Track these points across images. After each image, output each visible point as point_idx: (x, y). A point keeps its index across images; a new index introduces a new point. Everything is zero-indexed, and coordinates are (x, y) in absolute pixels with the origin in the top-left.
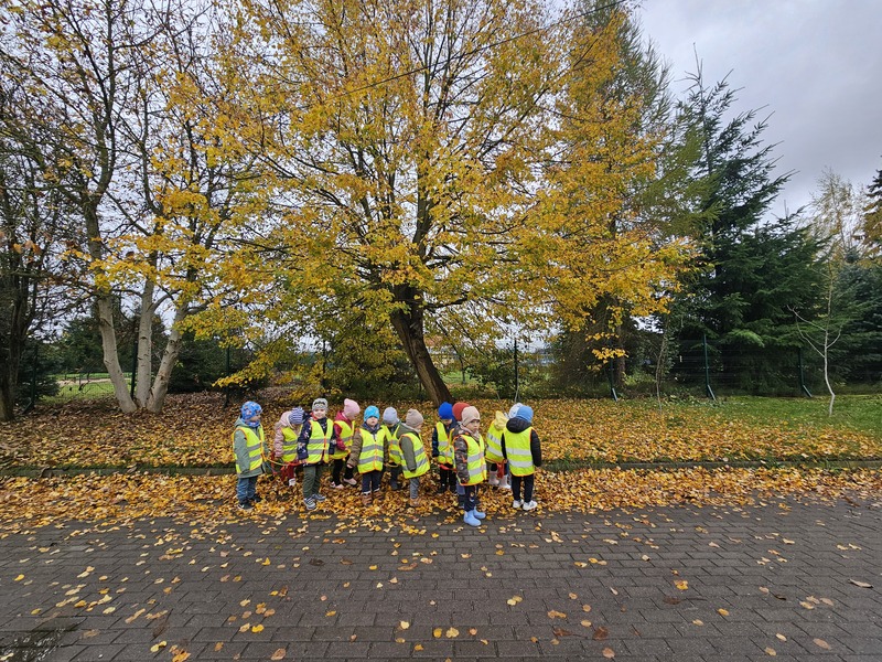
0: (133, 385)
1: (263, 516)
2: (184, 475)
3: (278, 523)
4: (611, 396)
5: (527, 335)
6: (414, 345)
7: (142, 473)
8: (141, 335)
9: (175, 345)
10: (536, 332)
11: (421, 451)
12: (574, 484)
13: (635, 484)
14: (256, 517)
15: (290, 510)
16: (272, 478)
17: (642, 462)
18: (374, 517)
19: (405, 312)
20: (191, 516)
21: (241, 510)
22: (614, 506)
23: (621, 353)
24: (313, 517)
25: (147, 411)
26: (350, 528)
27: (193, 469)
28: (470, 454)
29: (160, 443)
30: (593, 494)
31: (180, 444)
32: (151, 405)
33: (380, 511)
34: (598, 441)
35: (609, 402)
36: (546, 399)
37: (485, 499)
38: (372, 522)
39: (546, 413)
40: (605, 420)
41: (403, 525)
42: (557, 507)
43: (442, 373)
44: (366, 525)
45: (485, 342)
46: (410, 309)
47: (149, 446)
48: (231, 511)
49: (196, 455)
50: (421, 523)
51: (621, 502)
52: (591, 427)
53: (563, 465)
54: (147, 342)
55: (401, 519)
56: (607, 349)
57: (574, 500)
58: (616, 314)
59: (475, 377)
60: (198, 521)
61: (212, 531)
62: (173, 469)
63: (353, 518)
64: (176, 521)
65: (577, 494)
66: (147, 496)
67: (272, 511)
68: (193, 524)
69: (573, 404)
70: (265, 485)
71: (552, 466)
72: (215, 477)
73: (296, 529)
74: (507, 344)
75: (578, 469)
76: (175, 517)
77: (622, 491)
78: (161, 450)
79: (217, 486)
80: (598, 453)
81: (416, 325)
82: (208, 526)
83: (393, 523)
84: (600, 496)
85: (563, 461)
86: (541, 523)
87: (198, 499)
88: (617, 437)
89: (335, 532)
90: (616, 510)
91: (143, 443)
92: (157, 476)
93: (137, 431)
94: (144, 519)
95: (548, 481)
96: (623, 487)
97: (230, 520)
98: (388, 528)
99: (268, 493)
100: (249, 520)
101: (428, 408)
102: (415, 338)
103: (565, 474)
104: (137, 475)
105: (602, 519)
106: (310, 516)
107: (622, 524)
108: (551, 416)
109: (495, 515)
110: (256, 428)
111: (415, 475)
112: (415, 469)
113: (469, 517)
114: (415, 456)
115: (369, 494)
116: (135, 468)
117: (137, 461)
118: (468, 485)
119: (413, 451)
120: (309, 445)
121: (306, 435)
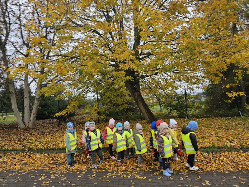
0: (23, 117)
1: (77, 170)
2: (46, 153)
3: (84, 173)
4: (239, 115)
5: (191, 87)
6: (136, 95)
7: (30, 152)
8: (25, 97)
9: (38, 100)
10: (196, 85)
11: (143, 143)
12: (217, 159)
14: (75, 170)
15: (88, 168)
16: (80, 154)
18: (123, 171)
19: (131, 81)
20: (50, 169)
21: (69, 167)
22: (238, 169)
23: (241, 94)
24: (98, 171)
25: (29, 128)
26: (113, 175)
27: (50, 150)
28: (165, 144)
29: (36, 140)
30: (227, 164)
31: (43, 141)
32: (30, 125)
33: (125, 169)
34: (230, 138)
35: (238, 118)
36: (203, 117)
37: (173, 165)
38: (122, 173)
39: (203, 125)
40: (235, 127)
41: (136, 175)
42: (208, 169)
43: (150, 107)
44: (120, 174)
45: (170, 91)
46: (134, 79)
47: (32, 142)
48: (65, 168)
49: (50, 145)
50: (144, 174)
51: (242, 168)
52: (227, 131)
53: (212, 149)
54: (27, 99)
55: (135, 172)
56: (234, 92)
57: (217, 166)
58: (238, 74)
59: (166, 108)
60: (53, 171)
61: (59, 175)
62: (42, 151)
63: (114, 171)
64: (45, 171)
65: (219, 163)
66: (33, 161)
67: (81, 168)
68: (51, 172)
69: (217, 120)
70: (77, 157)
71: (206, 150)
72: (58, 154)
73: (91, 175)
74: (181, 92)
75: (220, 152)
76: (44, 170)
77: (243, 162)
78: (37, 143)
79: (59, 157)
80: (230, 144)
81: (136, 86)
82: (57, 174)
83: (131, 174)
84: (231, 164)
85: (212, 148)
86: (200, 176)
87: (52, 163)
88: (241, 136)
89: (107, 177)
90: (240, 171)
91: (29, 141)
92: (36, 153)
93: (26, 136)
94: (33, 170)
95: (204, 157)
96: (243, 160)
97: (65, 171)
98: (129, 176)
99: (79, 160)
100: (72, 171)
101: (145, 123)
102: (136, 91)
103: (213, 154)
104: (29, 153)
105: (232, 175)
106: (96, 170)
107: (242, 178)
108: (206, 126)
109: (178, 172)
110: (73, 133)
111: (140, 153)
112: (141, 150)
113: (165, 172)
114: (140, 145)
115: (120, 161)
116: (28, 150)
117: (28, 148)
118: (164, 158)
119: (140, 142)
120: (91, 142)
121: (88, 139)
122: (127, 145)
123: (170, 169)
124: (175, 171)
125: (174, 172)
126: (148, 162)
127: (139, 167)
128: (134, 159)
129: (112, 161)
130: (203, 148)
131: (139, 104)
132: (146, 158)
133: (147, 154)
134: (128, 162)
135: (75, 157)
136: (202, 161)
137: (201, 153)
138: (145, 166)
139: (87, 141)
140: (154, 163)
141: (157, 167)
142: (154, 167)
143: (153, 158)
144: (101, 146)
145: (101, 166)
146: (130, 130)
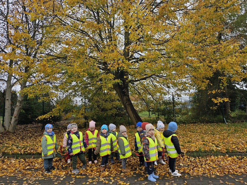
0: (3, 121)
1: (55, 176)
2: (22, 158)
3: (62, 179)
4: (224, 122)
5: (179, 93)
6: (125, 99)
7: (5, 157)
8: (6, 99)
9: (21, 102)
10: (183, 92)
11: (127, 146)
12: (204, 163)
13: (236, 163)
14: (52, 176)
15: (67, 174)
16: (60, 160)
17: (239, 152)
18: (105, 177)
19: (120, 84)
20: (24, 176)
21: (46, 173)
22: (225, 174)
23: (226, 100)
24: (77, 177)
25: (9, 132)
26: (94, 182)
27: (26, 155)
28: (150, 146)
29: (13, 144)
30: (214, 168)
31: (21, 145)
32: (11, 129)
33: (108, 174)
34: (216, 142)
35: (223, 124)
36: (189, 123)
37: (159, 169)
38: (104, 179)
39: (190, 130)
40: (220, 133)
41: (119, 180)
42: (195, 174)
43: (138, 112)
44: (101, 180)
45: (158, 97)
46: (122, 82)
47: (8, 146)
48: (41, 174)
49: (28, 149)
50: (127, 180)
51: (229, 172)
52: (213, 136)
53: (198, 154)
54: (9, 102)
55: (118, 178)
56: (219, 98)
57: (204, 170)
58: (223, 80)
59: (154, 113)
60: (27, 178)
61: (32, 182)
62: (18, 156)
63: (96, 177)
64: (18, 178)
65: (205, 168)
66: (6, 167)
67: (59, 174)
68: (25, 179)
69: (203, 126)
70: (57, 163)
71: (192, 154)
72: (35, 159)
73: (70, 182)
74: (169, 98)
75: (206, 156)
76: (17, 176)
77: (229, 167)
78: (13, 147)
79: (36, 163)
80: (216, 148)
81: (125, 90)
82: (31, 180)
83: (114, 180)
84: (217, 169)
85: (198, 152)
86: (187, 181)
87: (27, 169)
88: (226, 141)
89: (87, 183)
90: (226, 176)
91: (6, 145)
92: (11, 159)
93: (4, 140)
94: (4, 177)
95: (190, 161)
96: (229, 165)
97: (40, 178)
98: (111, 182)
99: (58, 166)
100: (49, 177)
101: (132, 128)
102: (125, 95)
103: (199, 158)
104: (3, 158)
105: (218, 179)
106: (76, 176)
107: (229, 182)
108: (192, 132)
109: (163, 177)
110: (52, 136)
111: (125, 157)
112: (125, 154)
113: (150, 177)
114: (124, 148)
115: (104, 166)
116: (2, 155)
117: (3, 152)
118: (149, 161)
119: (124, 145)
120: (72, 146)
121: (70, 141)
122: (112, 149)
123: (155, 174)
124: (161, 175)
125: (159, 177)
126: (133, 166)
127: (123, 173)
128: (119, 164)
129: (94, 166)
130: (190, 152)
131: (127, 108)
132: (131, 163)
133: (132, 158)
134: (112, 167)
135: (55, 162)
136: (189, 165)
137: (188, 158)
138: (129, 171)
139: (68, 144)
140: (139, 168)
141: (142, 172)
142: (139, 172)
143: (138, 162)
144: (83, 149)
145: (82, 171)
146: (115, 133)
